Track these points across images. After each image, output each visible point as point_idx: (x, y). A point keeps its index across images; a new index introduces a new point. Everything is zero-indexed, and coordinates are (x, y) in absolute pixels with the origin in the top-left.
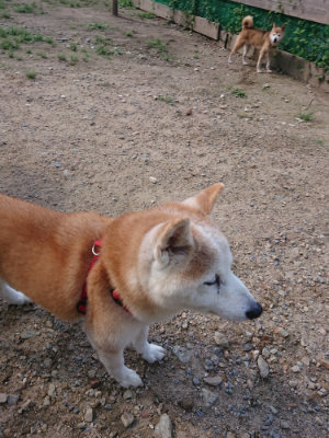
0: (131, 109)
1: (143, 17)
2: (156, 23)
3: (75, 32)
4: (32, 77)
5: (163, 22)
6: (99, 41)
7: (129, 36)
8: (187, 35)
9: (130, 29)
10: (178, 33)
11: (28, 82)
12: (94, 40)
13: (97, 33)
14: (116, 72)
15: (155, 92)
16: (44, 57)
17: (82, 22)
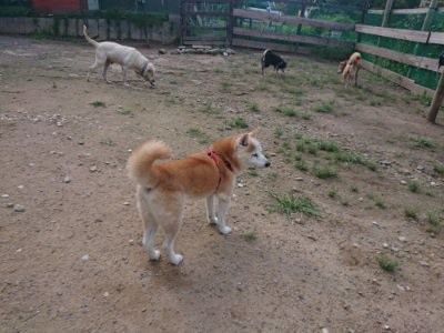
6: (438, 172)
12: (430, 168)
17: (398, 133)
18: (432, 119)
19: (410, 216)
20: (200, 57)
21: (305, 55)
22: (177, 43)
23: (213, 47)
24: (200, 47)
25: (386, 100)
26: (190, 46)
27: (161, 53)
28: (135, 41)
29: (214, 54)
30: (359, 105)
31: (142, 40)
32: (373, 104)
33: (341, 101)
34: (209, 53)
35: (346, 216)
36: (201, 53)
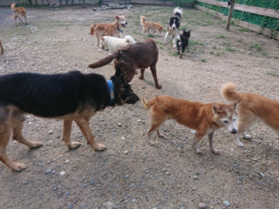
0: (256, 77)
1: (242, 31)
2: (250, 34)
3: (211, 39)
4: (203, 61)
5: (254, 34)
6: (225, 44)
7: (240, 41)
8: (272, 41)
9: (238, 37)
10: (265, 40)
11: (203, 63)
12: (222, 43)
13: (222, 40)
14: (240, 60)
15: (264, 70)
16: (203, 52)
17: (212, 34)
18: (228, 29)
19: (212, 53)
20: (116, 10)
21: (170, 6)
22: (100, 4)
23: (121, 4)
24: (114, 5)
25: (210, 24)
26: (107, 5)
27: (94, 10)
28: (77, 5)
29: (122, 8)
30: (198, 26)
31: (80, 4)
32: (203, 26)
33: (190, 25)
34: (119, 8)
35: (192, 55)
36: (115, 8)
